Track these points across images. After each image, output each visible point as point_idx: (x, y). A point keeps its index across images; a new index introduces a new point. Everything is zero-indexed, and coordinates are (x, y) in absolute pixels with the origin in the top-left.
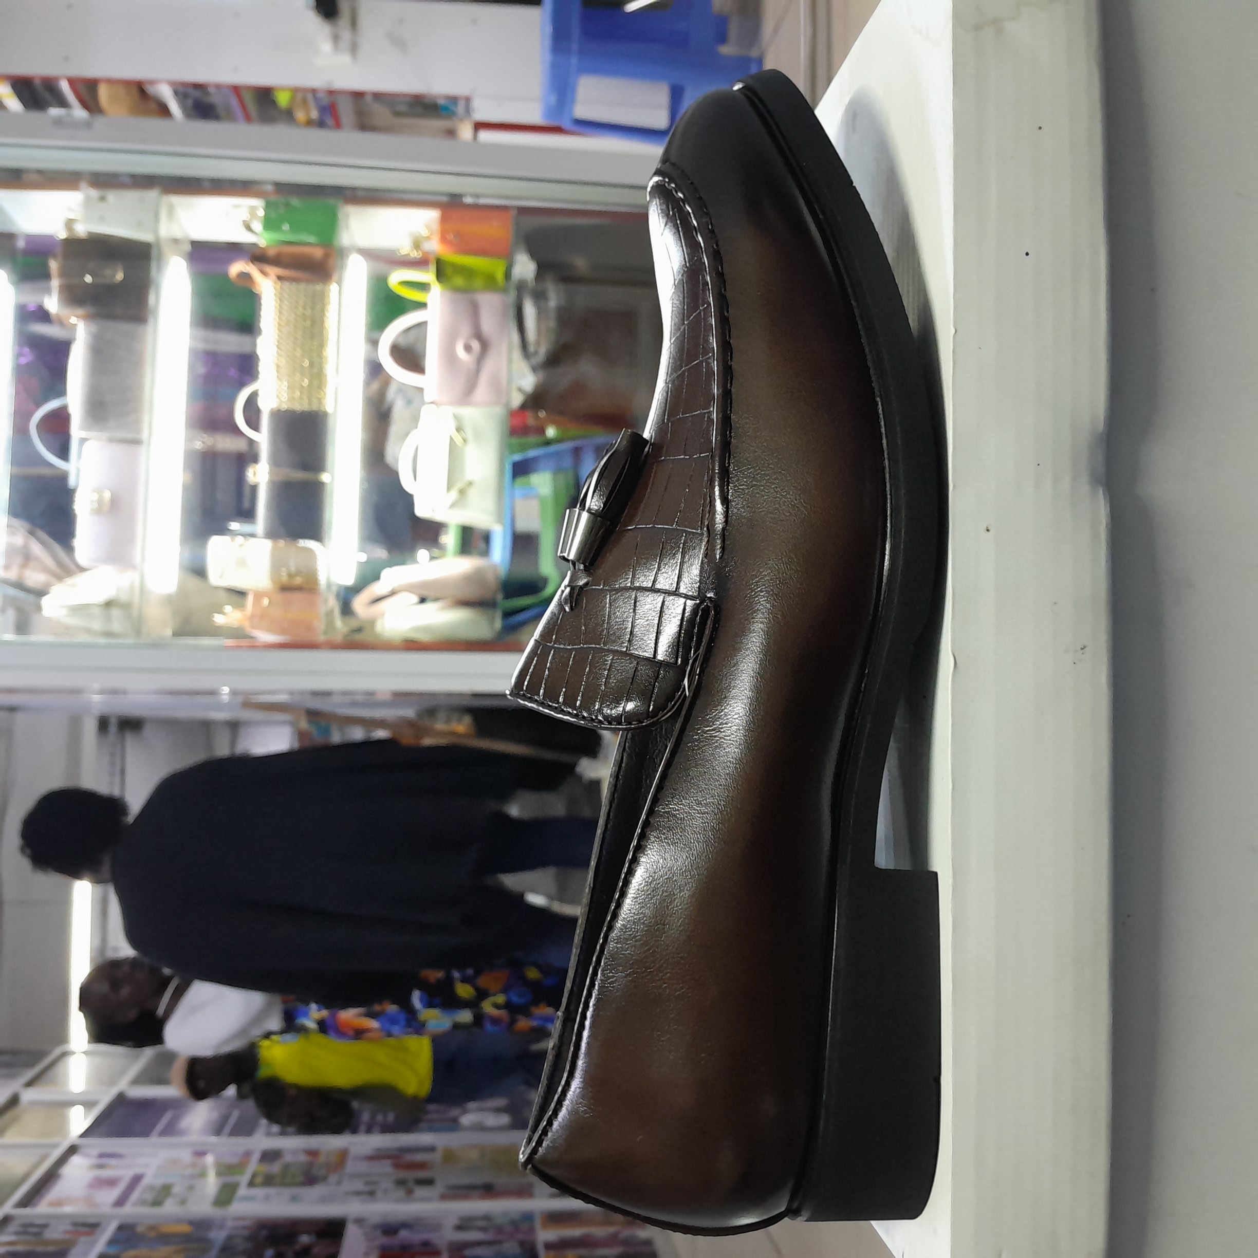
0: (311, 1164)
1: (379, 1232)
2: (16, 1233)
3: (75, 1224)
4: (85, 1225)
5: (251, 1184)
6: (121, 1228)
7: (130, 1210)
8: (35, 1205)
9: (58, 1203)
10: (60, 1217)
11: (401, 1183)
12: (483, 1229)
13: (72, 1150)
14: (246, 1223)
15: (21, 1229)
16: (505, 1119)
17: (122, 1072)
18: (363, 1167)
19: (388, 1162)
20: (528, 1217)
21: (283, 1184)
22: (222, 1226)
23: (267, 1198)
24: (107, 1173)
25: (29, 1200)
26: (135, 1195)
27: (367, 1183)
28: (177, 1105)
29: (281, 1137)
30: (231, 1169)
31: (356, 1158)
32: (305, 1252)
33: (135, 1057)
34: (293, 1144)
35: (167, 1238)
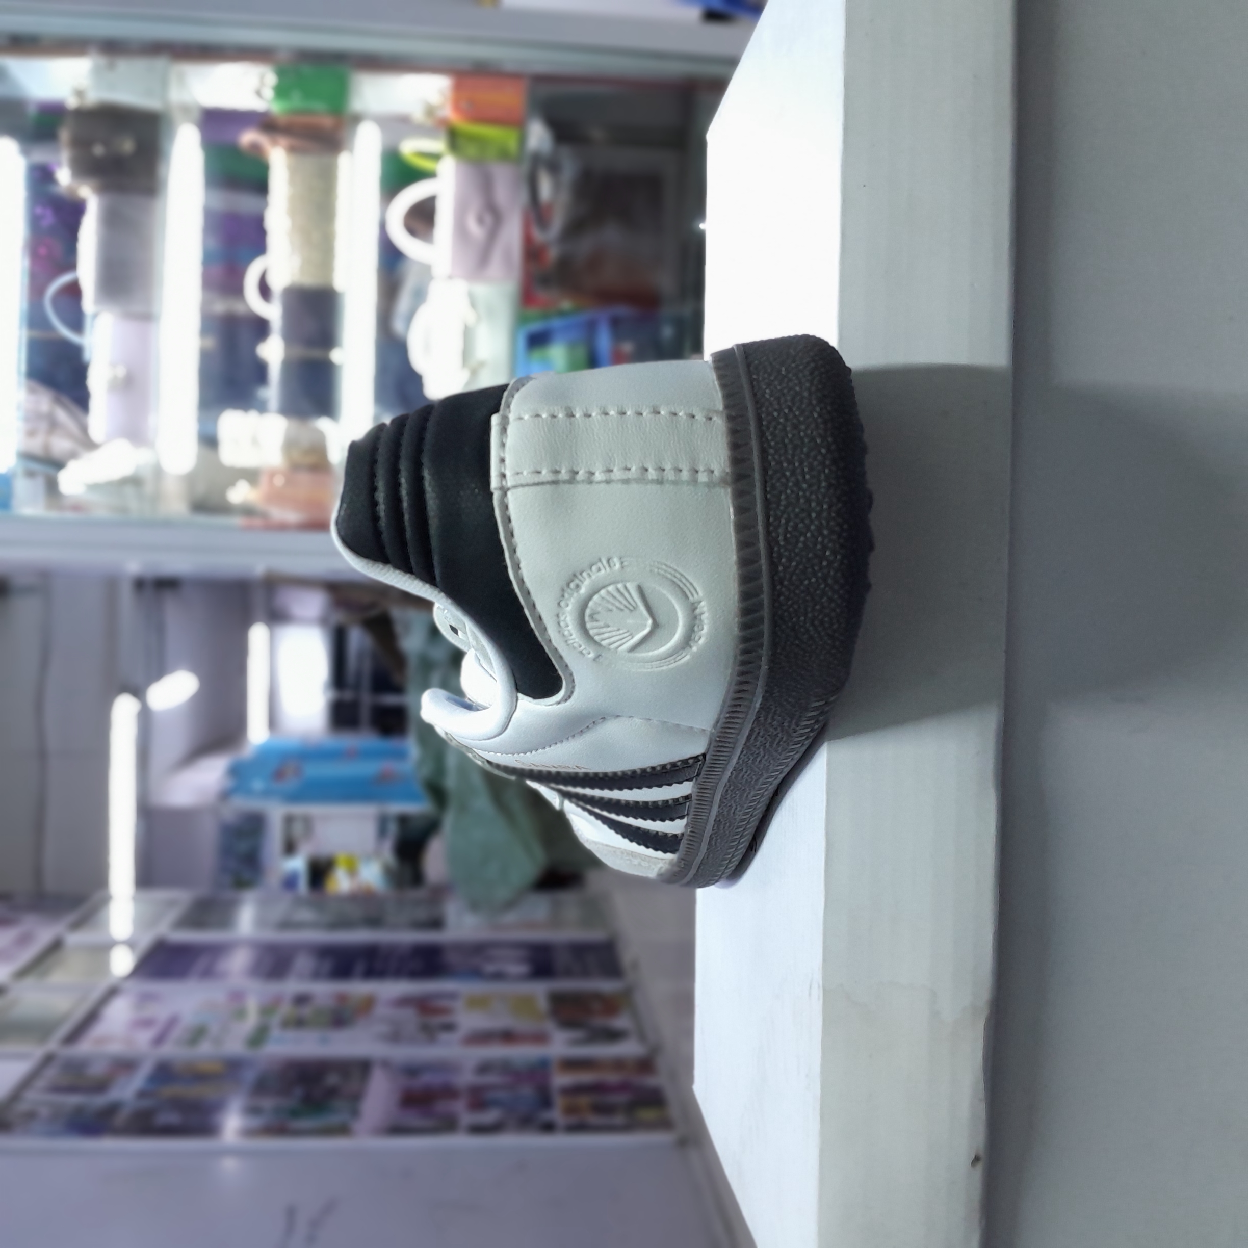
0: (340, 1009)
1: (403, 1074)
2: (60, 1070)
3: (115, 1063)
4: (123, 1064)
5: (284, 1026)
6: (158, 1067)
7: (168, 1049)
8: (78, 1043)
9: (100, 1042)
10: (100, 1056)
11: (424, 1028)
12: (501, 1074)
13: (112, 992)
14: (277, 1063)
15: (62, 1067)
16: (524, 969)
17: (163, 916)
18: (391, 1011)
19: (413, 1008)
20: (544, 1063)
21: (314, 1026)
22: (253, 1066)
23: (297, 1040)
24: (148, 1014)
25: (71, 1038)
26: (173, 1035)
27: (393, 1028)
28: (214, 949)
29: (313, 982)
30: (264, 1011)
31: (384, 1003)
32: (333, 1091)
33: (174, 903)
34: (323, 988)
35: (201, 1077)
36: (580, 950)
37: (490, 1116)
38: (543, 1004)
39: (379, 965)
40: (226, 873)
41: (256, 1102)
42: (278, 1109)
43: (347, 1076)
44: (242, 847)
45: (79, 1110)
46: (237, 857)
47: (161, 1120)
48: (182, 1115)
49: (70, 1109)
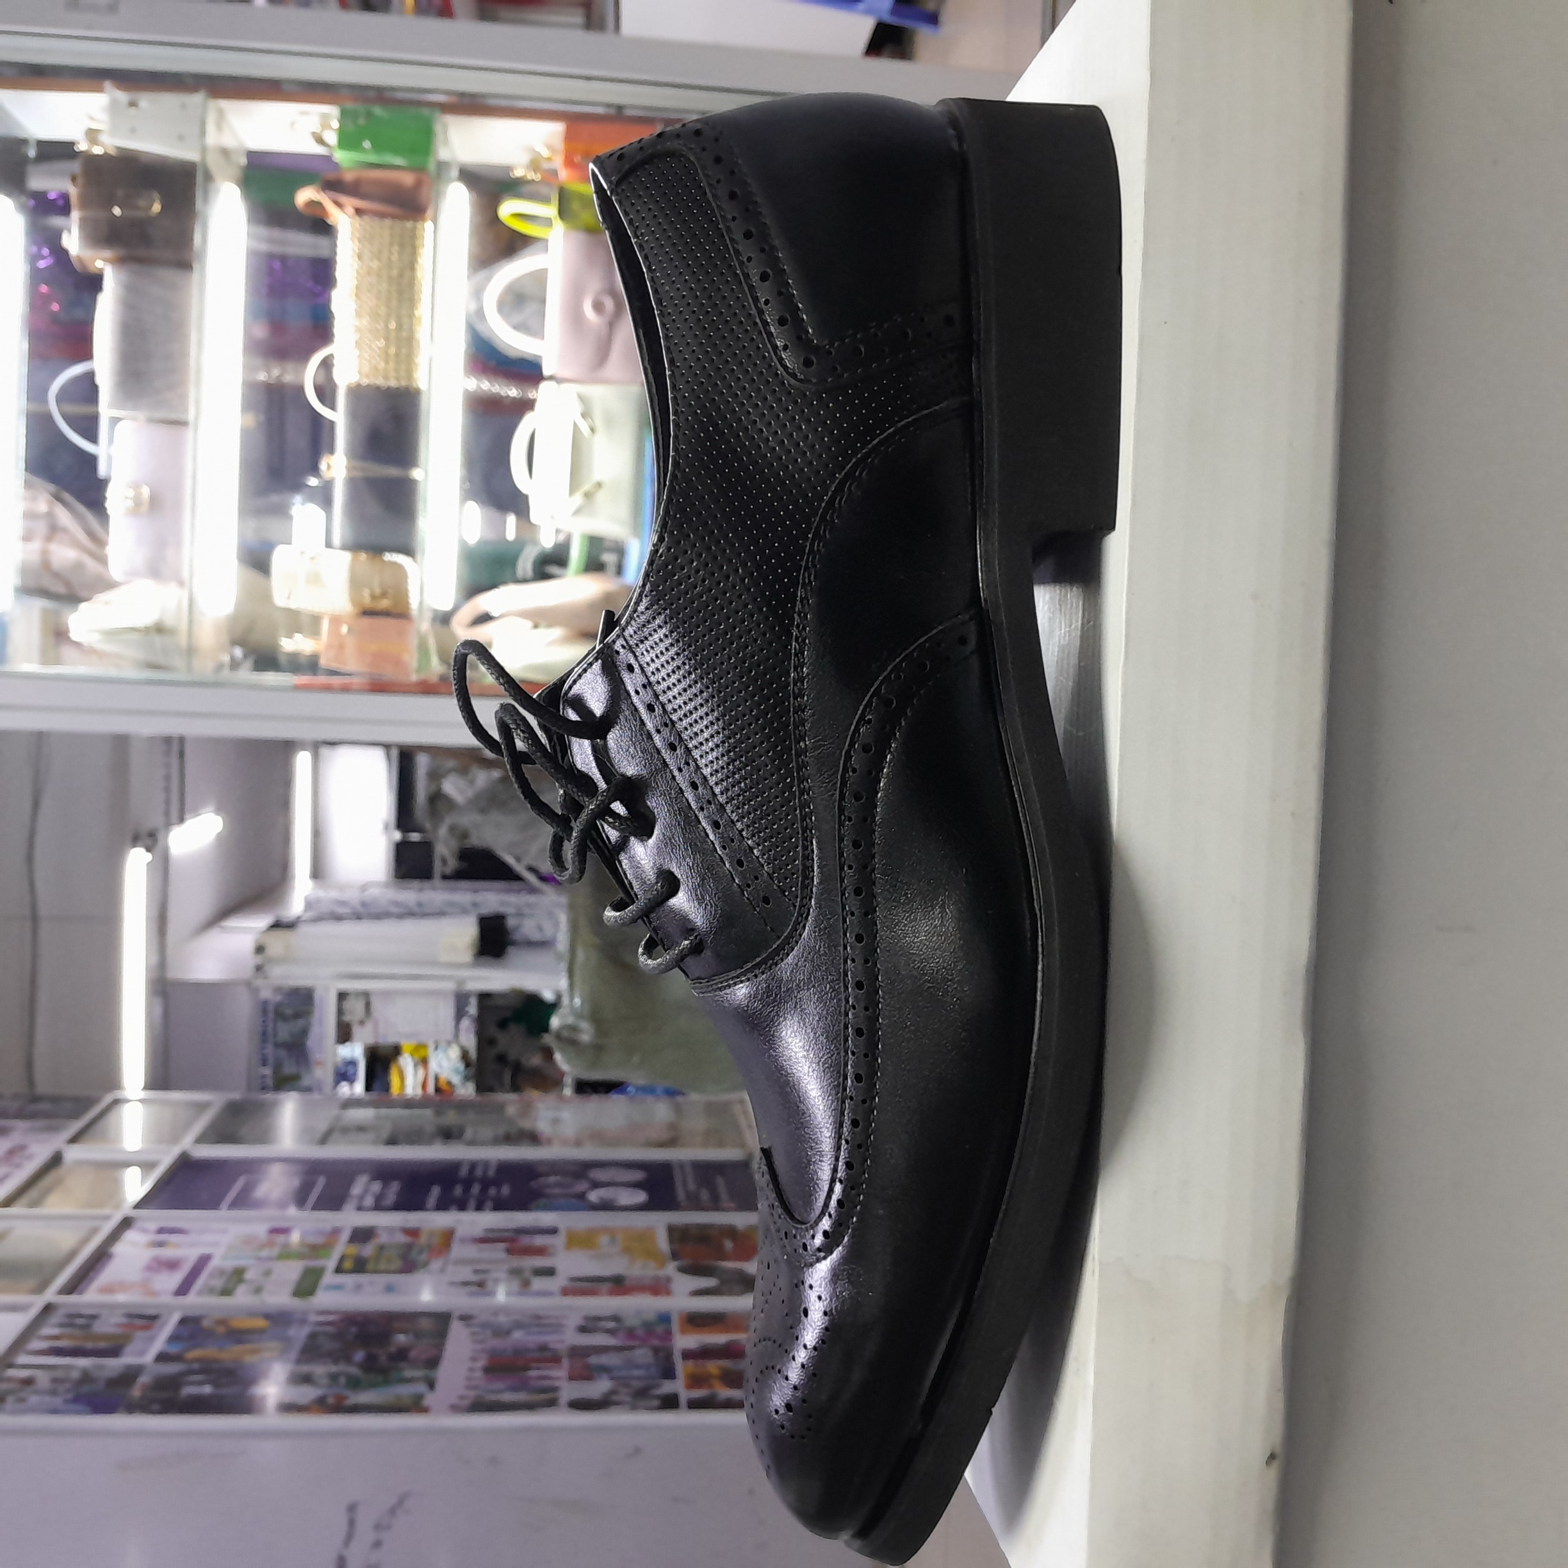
0: (409, 1247)
1: (488, 1332)
3: (130, 1316)
4: (142, 1317)
5: (339, 1270)
6: (183, 1321)
7: (194, 1300)
8: (81, 1293)
9: (109, 1289)
10: (112, 1307)
11: (515, 1272)
12: (611, 1332)
13: (126, 1223)
14: (331, 1318)
15: (66, 1320)
16: (641, 1197)
17: (187, 1126)
18: (472, 1251)
19: (502, 1245)
20: (664, 1318)
21: (376, 1272)
22: (303, 1322)
23: (358, 1287)
24: (168, 1253)
25: (74, 1286)
26: (202, 1281)
27: (476, 1272)
28: (251, 1168)
29: (375, 1212)
30: (315, 1250)
31: (463, 1240)
32: (402, 1355)
33: (201, 1107)
34: (389, 1221)
35: (238, 1336)
36: (707, 1171)
37: (599, 1388)
38: (662, 1242)
39: (458, 1191)
40: (264, 1064)
41: (305, 1369)
42: (334, 1377)
43: (418, 1334)
44: (285, 1031)
45: (86, 1377)
46: (277, 1045)
47: (188, 1391)
48: (215, 1384)
49: (75, 1375)
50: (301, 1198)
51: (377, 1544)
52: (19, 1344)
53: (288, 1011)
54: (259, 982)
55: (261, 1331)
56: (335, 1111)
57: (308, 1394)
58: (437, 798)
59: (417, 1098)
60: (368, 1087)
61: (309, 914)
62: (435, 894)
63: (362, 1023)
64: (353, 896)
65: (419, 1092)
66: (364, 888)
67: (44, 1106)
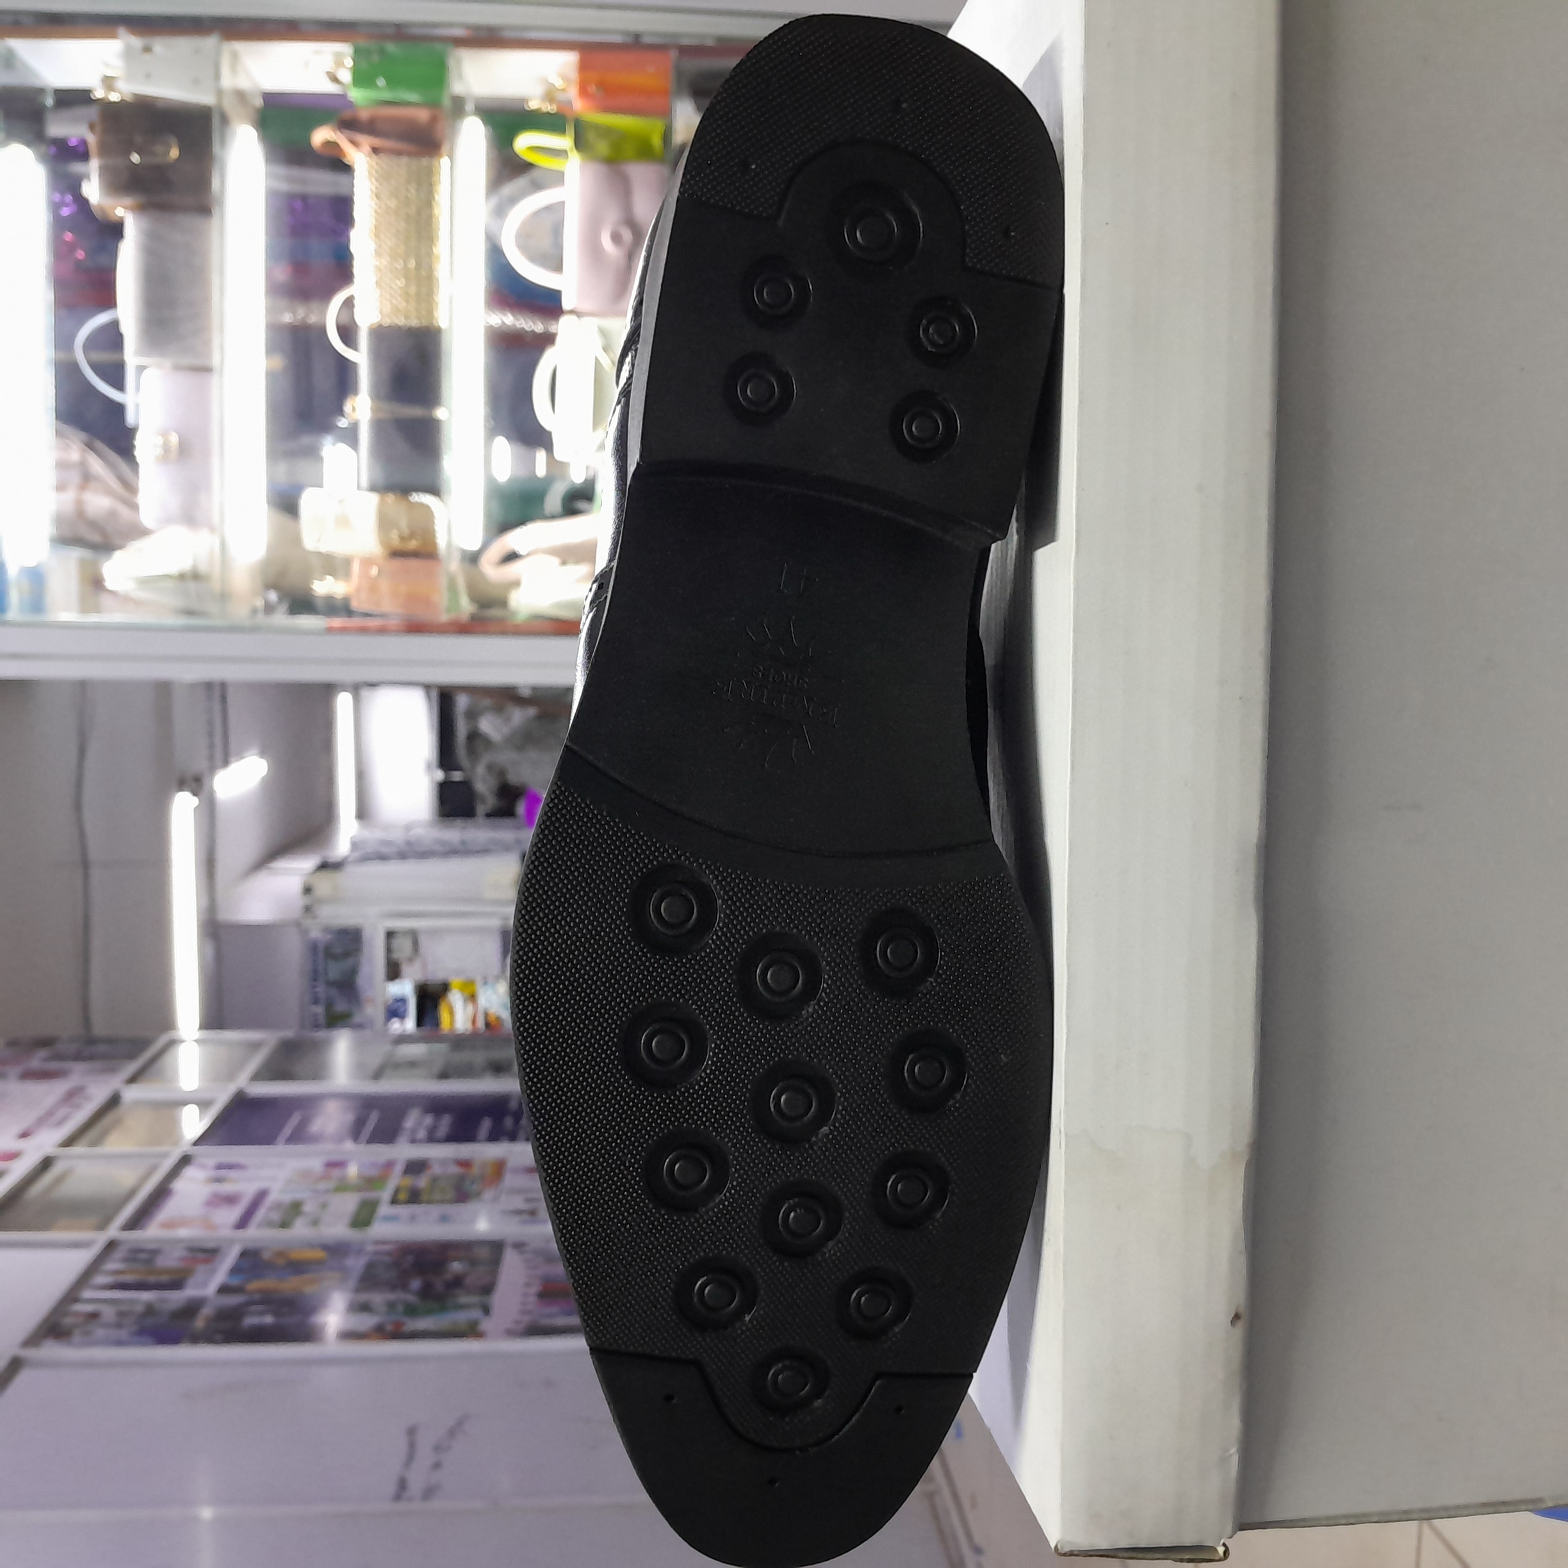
1: (542, 1258)
2: (125, 1260)
3: (192, 1250)
4: (202, 1251)
5: (394, 1201)
6: (244, 1254)
7: (254, 1234)
8: (144, 1228)
9: (170, 1224)
10: (174, 1242)
13: (185, 1160)
14: (388, 1247)
17: (243, 1063)
18: (523, 1181)
21: (429, 1202)
22: (360, 1251)
23: (413, 1218)
24: (227, 1188)
25: (137, 1221)
26: (260, 1214)
27: (528, 1200)
28: (306, 1105)
29: (428, 1145)
30: (370, 1182)
31: (516, 1170)
32: (457, 1282)
33: (255, 1046)
34: (441, 1153)
35: (297, 1267)
39: (508, 1122)
40: (316, 1001)
41: (364, 1297)
42: (391, 1306)
43: (473, 1262)
44: (335, 971)
45: (150, 1310)
46: (329, 984)
47: (250, 1321)
48: (276, 1314)
49: (139, 1308)
50: (356, 1132)
51: (437, 1466)
52: (85, 1278)
53: (338, 950)
54: (308, 922)
55: (319, 1263)
56: (387, 1048)
57: (367, 1322)
58: (474, 736)
59: (468, 1033)
60: (420, 1022)
61: (357, 854)
62: (478, 832)
63: (410, 960)
64: (397, 836)
65: (469, 1026)
66: (408, 827)
67: (101, 1048)
